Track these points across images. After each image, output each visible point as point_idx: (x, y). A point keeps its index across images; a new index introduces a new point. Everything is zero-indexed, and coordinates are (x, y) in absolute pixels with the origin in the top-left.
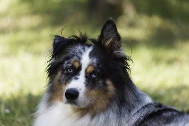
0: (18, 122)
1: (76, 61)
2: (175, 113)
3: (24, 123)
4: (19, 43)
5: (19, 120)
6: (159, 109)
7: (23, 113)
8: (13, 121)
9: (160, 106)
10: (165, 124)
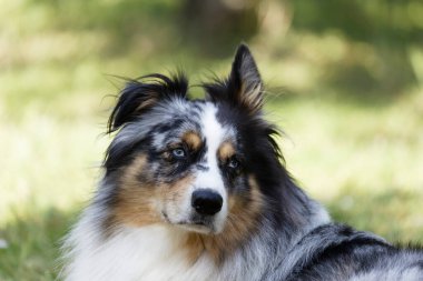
0: (26, 269)
1: (192, 132)
2: (380, 249)
3: (40, 272)
4: (27, 95)
5: (30, 264)
6: (346, 238)
7: (36, 250)
8: (15, 267)
9: (347, 231)
10: (357, 272)
